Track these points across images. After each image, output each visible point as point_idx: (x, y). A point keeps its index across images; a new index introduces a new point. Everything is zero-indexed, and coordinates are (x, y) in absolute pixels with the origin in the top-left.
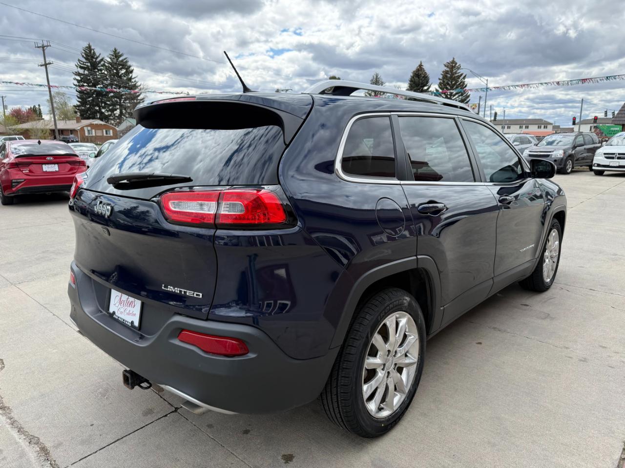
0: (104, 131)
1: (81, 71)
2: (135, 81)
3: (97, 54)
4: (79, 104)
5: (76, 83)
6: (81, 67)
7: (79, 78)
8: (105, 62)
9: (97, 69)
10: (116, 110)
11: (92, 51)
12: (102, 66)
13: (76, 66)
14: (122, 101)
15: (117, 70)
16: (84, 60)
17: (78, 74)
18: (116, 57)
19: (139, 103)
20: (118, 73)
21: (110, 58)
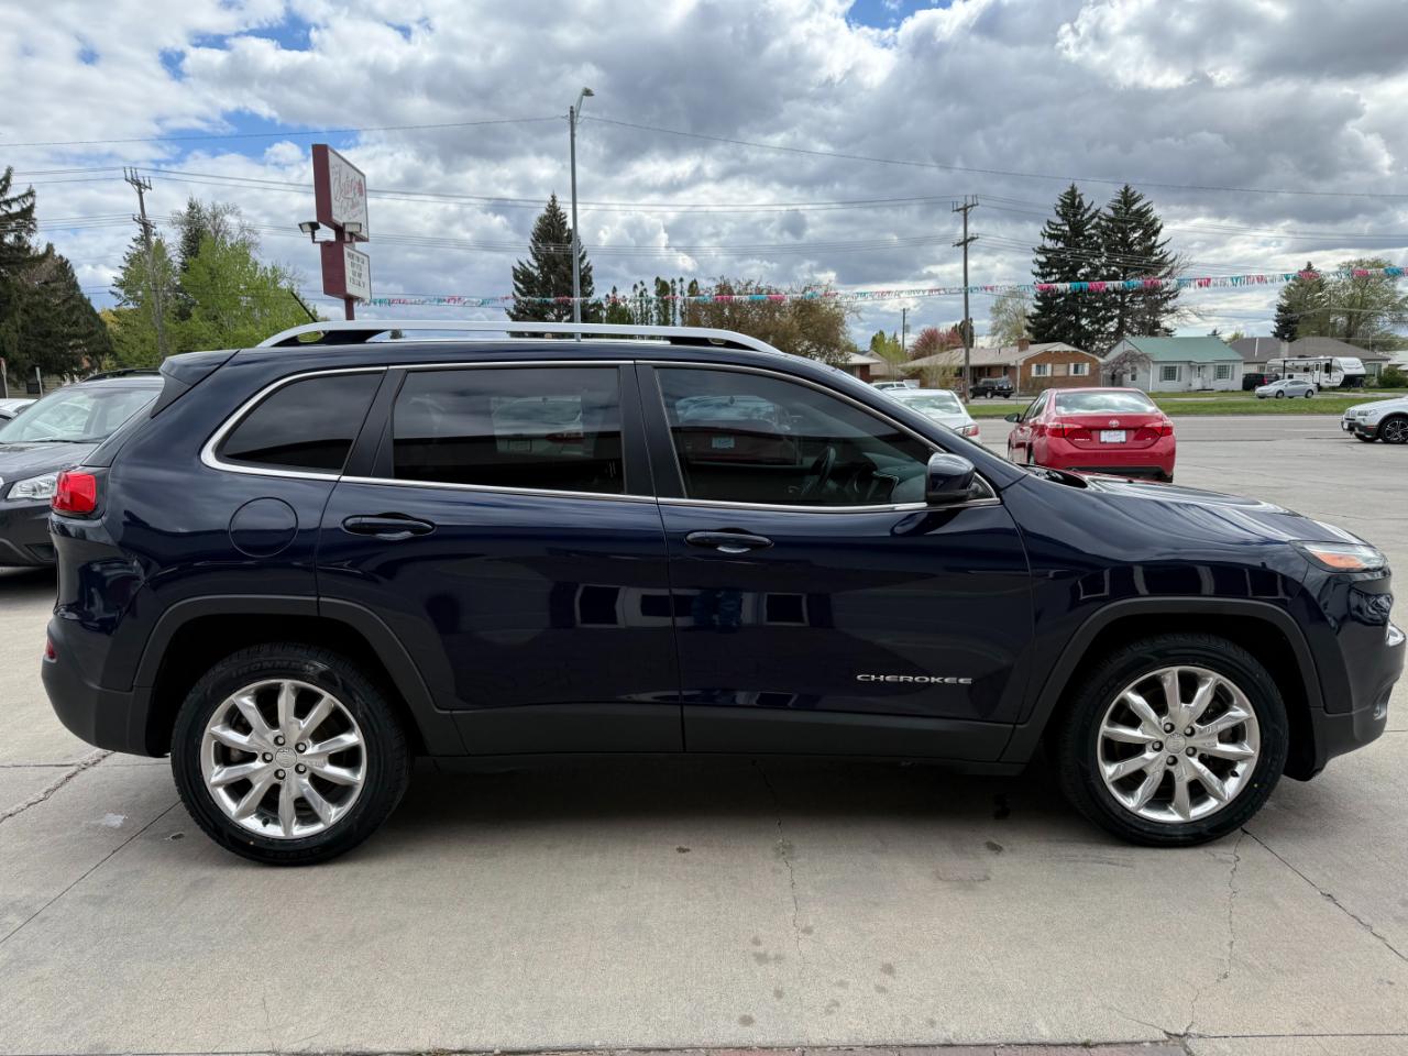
0: (1072, 366)
1: (1049, 244)
2: (1161, 253)
3: (1086, 205)
4: (1036, 311)
5: (1037, 269)
6: (1051, 237)
7: (1042, 259)
8: (1100, 218)
9: (1083, 235)
10: (1111, 319)
11: (1077, 200)
12: (1093, 228)
13: (1042, 234)
14: (1127, 300)
15: (1123, 233)
16: (1058, 220)
17: (1043, 250)
18: (1125, 204)
19: (1166, 299)
20: (1124, 240)
21: (1113, 209)
